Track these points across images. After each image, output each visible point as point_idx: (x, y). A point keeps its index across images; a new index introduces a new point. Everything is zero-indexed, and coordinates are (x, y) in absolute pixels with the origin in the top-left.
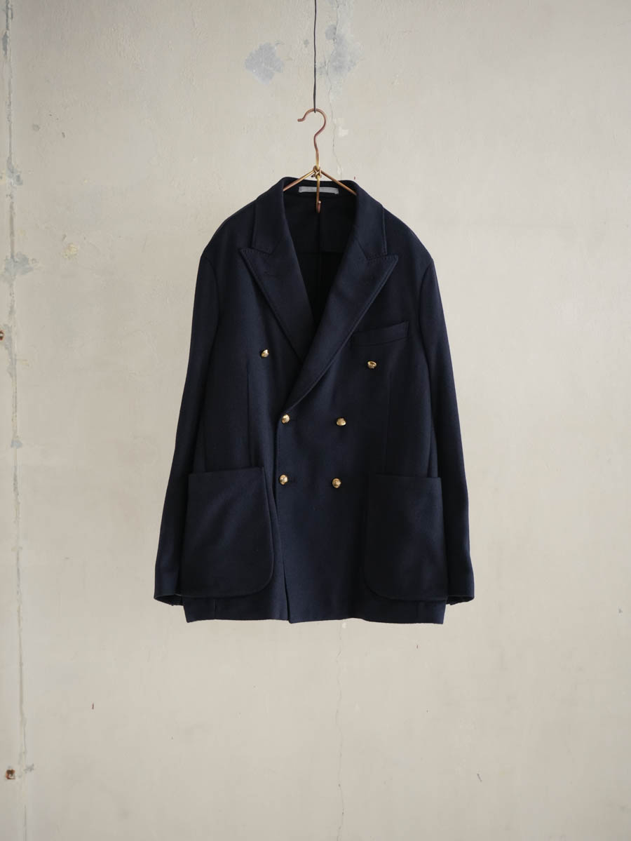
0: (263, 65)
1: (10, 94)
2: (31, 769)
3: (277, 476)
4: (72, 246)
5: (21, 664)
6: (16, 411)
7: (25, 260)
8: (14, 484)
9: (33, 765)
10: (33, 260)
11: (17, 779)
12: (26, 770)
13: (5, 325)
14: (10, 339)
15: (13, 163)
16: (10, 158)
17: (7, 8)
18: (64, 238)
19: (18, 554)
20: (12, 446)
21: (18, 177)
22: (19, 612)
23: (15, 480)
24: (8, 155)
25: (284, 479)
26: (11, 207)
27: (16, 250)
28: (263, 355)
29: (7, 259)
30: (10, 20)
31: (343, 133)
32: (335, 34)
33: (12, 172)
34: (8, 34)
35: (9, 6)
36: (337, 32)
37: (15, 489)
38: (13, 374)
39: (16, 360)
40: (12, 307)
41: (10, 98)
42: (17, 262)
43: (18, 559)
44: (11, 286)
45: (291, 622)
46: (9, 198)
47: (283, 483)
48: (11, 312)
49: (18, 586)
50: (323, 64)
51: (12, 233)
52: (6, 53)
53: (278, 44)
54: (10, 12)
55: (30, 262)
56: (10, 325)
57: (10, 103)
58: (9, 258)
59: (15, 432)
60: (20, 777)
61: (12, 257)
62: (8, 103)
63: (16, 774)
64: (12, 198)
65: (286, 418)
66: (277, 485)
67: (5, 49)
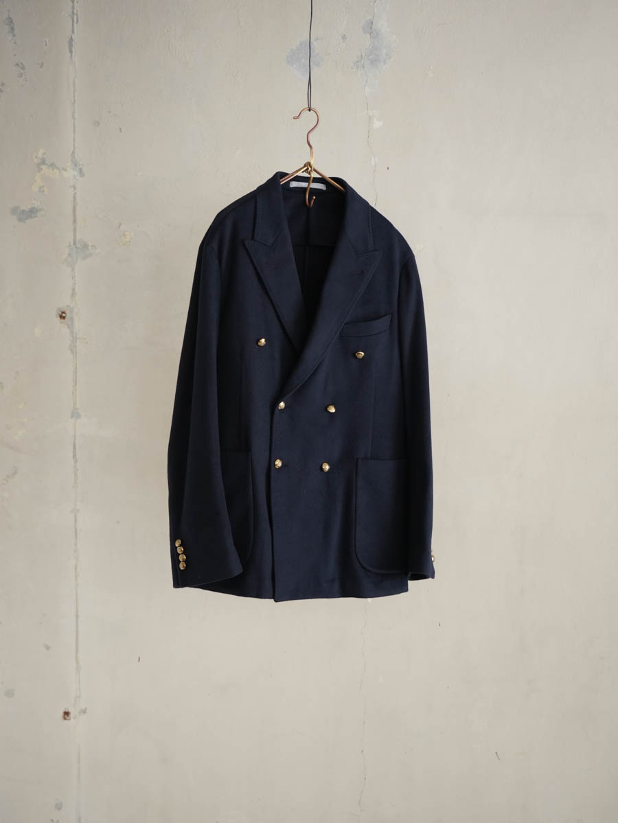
0: (303, 60)
1: (74, 93)
2: (84, 712)
3: (273, 460)
4: (127, 233)
5: (77, 616)
6: (76, 385)
7: (86, 246)
8: (74, 452)
9: (86, 709)
10: (92, 246)
11: (72, 720)
12: (80, 712)
13: (67, 306)
14: (72, 319)
15: (76, 157)
16: (73, 152)
17: (73, 12)
18: (120, 226)
19: (76, 516)
20: (72, 417)
21: (81, 169)
22: (76, 568)
23: (74, 448)
24: (72, 149)
25: (278, 463)
26: (75, 198)
27: (78, 237)
28: (259, 344)
29: (70, 246)
30: (75, 25)
31: (377, 124)
32: (371, 28)
33: (76, 165)
34: (73, 37)
35: (75, 11)
36: (374, 27)
37: (74, 456)
38: (73, 350)
39: (76, 338)
40: (74, 290)
41: (74, 97)
42: (78, 248)
43: (76, 521)
44: (73, 270)
45: (276, 601)
46: (73, 189)
47: (277, 467)
48: (73, 294)
49: (76, 544)
50: (360, 58)
51: (75, 222)
52: (71, 55)
53: (317, 39)
54: (75, 17)
55: (90, 248)
56: (72, 306)
57: (75, 101)
58: (72, 244)
59: (75, 404)
60: (75, 718)
61: (75, 243)
62: (72, 101)
63: (72, 715)
64: (75, 189)
65: (282, 405)
66: (272, 469)
67: (71, 52)
